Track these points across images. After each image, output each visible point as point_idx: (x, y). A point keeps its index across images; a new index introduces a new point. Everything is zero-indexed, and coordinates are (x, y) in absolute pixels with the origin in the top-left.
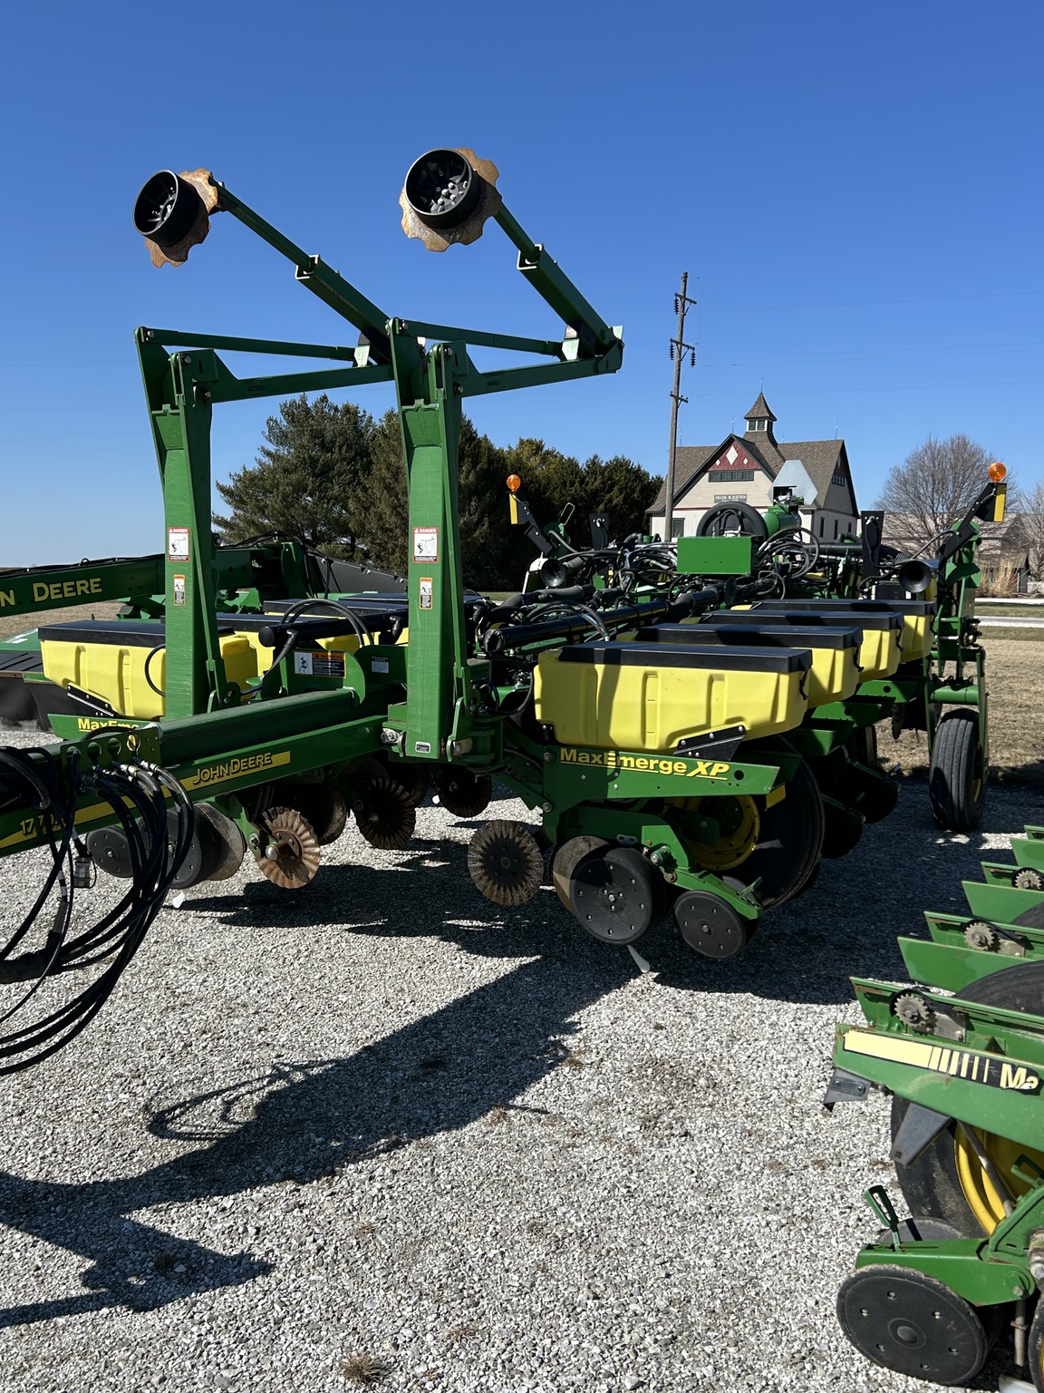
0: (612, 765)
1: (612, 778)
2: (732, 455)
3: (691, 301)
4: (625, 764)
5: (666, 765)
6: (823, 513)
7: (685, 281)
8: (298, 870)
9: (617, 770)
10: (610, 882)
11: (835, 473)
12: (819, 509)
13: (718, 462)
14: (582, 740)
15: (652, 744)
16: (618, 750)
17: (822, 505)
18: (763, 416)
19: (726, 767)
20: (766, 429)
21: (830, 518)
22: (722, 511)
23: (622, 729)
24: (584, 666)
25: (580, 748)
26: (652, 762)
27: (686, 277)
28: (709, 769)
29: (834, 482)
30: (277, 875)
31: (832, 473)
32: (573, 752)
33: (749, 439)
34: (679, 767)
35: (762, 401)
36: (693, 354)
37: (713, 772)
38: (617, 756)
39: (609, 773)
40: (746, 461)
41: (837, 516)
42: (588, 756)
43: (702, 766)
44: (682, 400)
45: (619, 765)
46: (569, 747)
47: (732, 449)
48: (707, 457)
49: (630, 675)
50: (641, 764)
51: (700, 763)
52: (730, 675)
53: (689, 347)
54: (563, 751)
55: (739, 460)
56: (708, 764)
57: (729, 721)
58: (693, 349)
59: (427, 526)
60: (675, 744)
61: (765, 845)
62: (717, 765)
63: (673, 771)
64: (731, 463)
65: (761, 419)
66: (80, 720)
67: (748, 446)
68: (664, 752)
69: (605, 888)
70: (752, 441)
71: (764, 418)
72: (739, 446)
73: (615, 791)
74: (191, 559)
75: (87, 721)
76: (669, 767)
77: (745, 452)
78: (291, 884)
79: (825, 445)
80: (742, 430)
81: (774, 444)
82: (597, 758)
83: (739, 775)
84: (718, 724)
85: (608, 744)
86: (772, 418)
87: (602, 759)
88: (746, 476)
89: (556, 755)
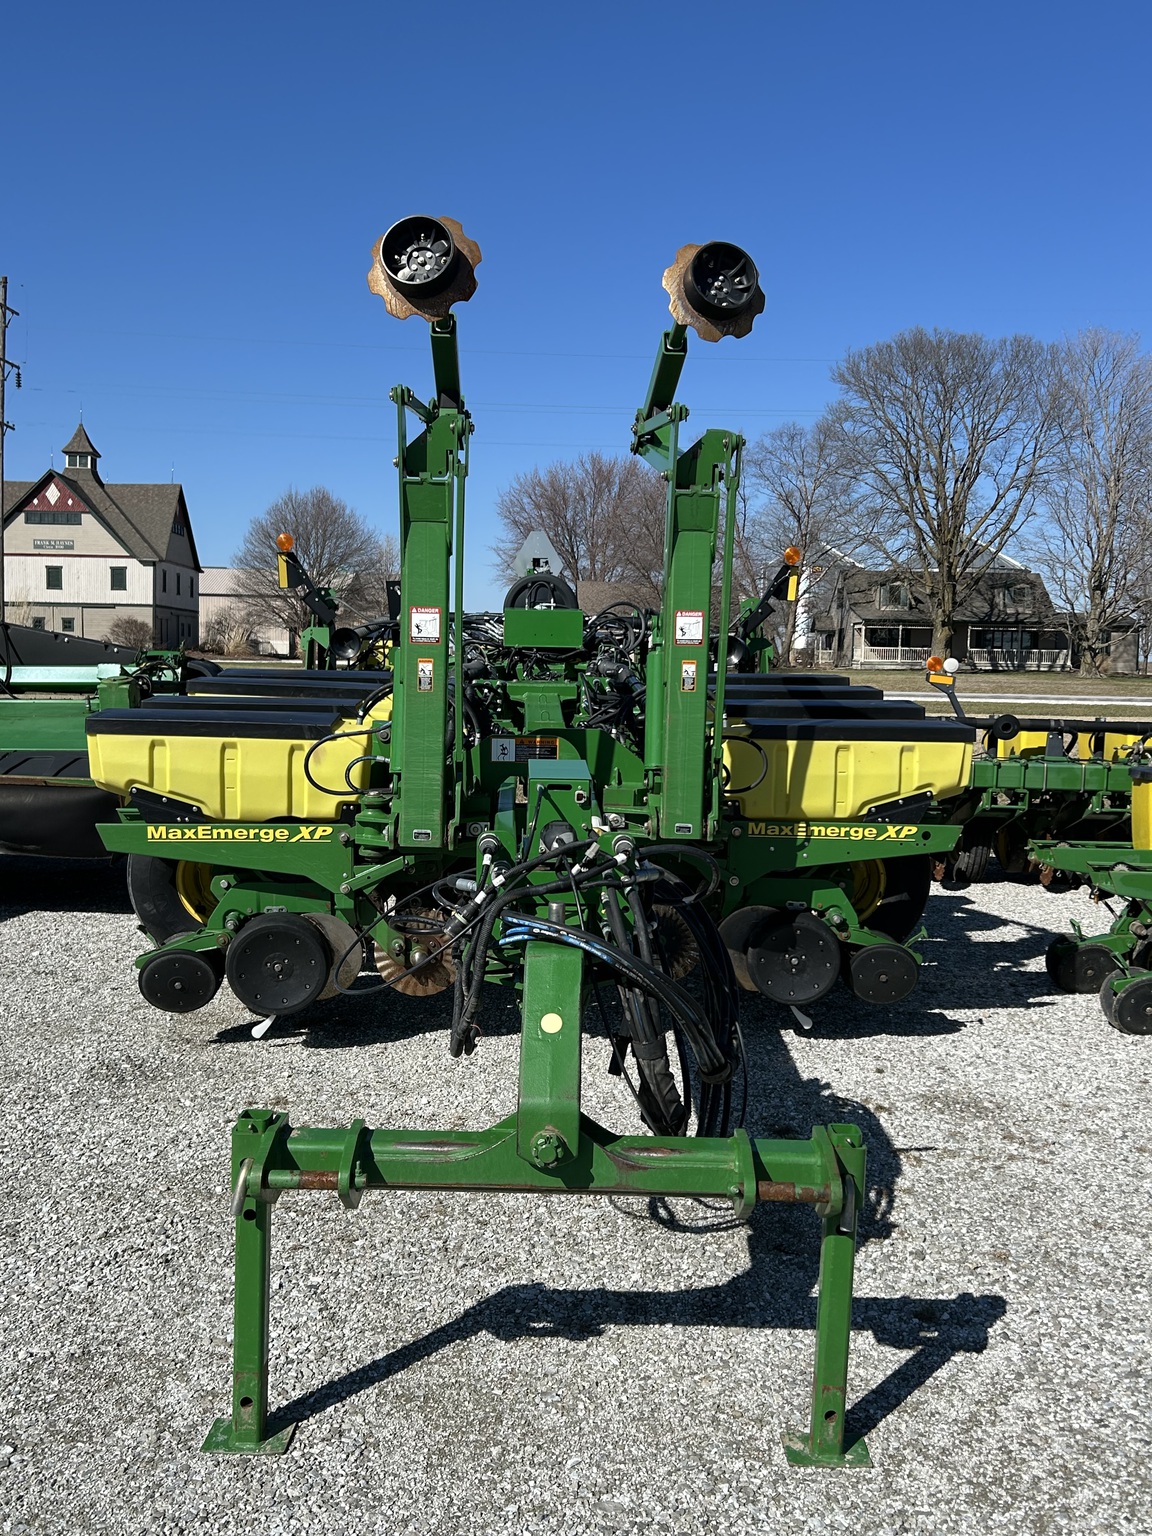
0: (802, 835)
1: (802, 847)
2: (53, 494)
3: (13, 312)
4: (816, 833)
5: (856, 832)
6: (164, 566)
7: (5, 287)
8: (436, 975)
9: (808, 840)
10: (793, 947)
11: (174, 523)
12: (161, 561)
13: (36, 501)
14: (772, 814)
15: (843, 812)
16: (809, 821)
17: (164, 557)
18: (83, 450)
19: (914, 829)
20: (89, 466)
21: (172, 570)
22: (533, 583)
23: (814, 801)
24: (776, 743)
25: (769, 821)
26: (843, 830)
27: (6, 282)
28: (898, 833)
29: (173, 531)
30: (407, 983)
31: (171, 520)
32: (762, 825)
33: (69, 475)
34: (870, 832)
35: (82, 433)
36: (19, 374)
37: (902, 835)
38: (808, 826)
39: (799, 842)
40: (70, 502)
41: (178, 569)
42: (777, 828)
43: (892, 830)
44: (8, 426)
45: (809, 833)
46: (757, 821)
47: (53, 486)
48: (22, 494)
49: (822, 749)
50: (831, 832)
51: (890, 828)
52: (920, 746)
53: (13, 365)
54: (752, 825)
55: (62, 500)
56: (898, 828)
57: (918, 788)
58: (18, 368)
59: (691, 608)
60: (864, 811)
61: (891, 899)
62: (906, 828)
63: (864, 836)
64: (53, 503)
65: (83, 455)
66: (151, 829)
67: (69, 484)
68: (854, 820)
69: (787, 952)
70: (75, 478)
71: (89, 454)
72: (61, 484)
73: (804, 859)
74: (442, 642)
75: (162, 829)
76: (859, 833)
77: (69, 491)
78: (425, 991)
79: (160, 489)
80: (63, 464)
81: (101, 485)
82: (787, 830)
83: (926, 836)
84: (908, 790)
85: (797, 815)
86: (95, 455)
87: (792, 830)
88: (73, 519)
89: (744, 829)
